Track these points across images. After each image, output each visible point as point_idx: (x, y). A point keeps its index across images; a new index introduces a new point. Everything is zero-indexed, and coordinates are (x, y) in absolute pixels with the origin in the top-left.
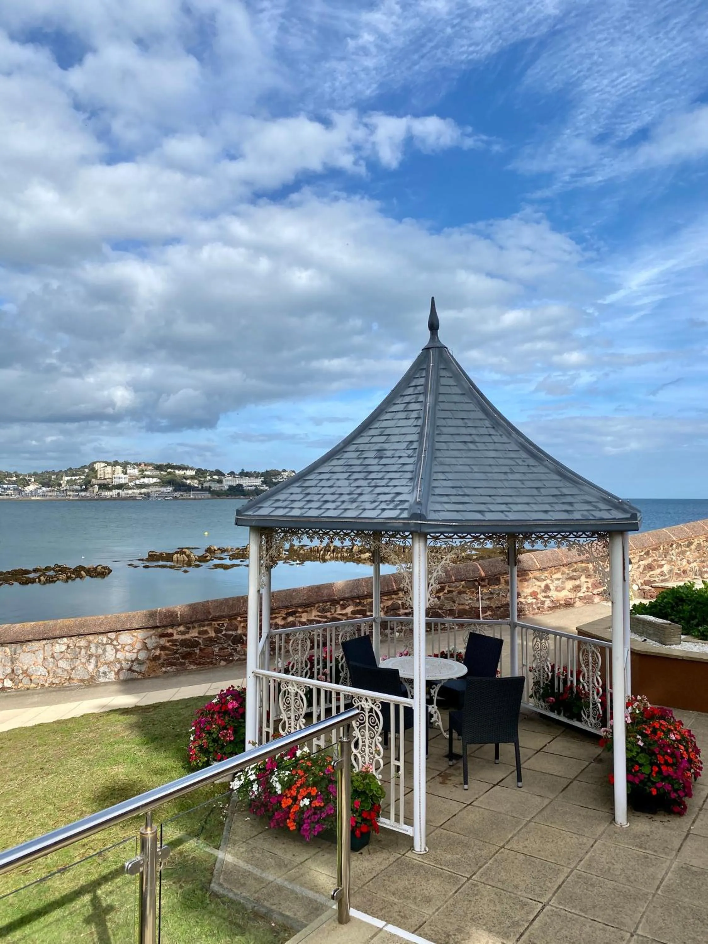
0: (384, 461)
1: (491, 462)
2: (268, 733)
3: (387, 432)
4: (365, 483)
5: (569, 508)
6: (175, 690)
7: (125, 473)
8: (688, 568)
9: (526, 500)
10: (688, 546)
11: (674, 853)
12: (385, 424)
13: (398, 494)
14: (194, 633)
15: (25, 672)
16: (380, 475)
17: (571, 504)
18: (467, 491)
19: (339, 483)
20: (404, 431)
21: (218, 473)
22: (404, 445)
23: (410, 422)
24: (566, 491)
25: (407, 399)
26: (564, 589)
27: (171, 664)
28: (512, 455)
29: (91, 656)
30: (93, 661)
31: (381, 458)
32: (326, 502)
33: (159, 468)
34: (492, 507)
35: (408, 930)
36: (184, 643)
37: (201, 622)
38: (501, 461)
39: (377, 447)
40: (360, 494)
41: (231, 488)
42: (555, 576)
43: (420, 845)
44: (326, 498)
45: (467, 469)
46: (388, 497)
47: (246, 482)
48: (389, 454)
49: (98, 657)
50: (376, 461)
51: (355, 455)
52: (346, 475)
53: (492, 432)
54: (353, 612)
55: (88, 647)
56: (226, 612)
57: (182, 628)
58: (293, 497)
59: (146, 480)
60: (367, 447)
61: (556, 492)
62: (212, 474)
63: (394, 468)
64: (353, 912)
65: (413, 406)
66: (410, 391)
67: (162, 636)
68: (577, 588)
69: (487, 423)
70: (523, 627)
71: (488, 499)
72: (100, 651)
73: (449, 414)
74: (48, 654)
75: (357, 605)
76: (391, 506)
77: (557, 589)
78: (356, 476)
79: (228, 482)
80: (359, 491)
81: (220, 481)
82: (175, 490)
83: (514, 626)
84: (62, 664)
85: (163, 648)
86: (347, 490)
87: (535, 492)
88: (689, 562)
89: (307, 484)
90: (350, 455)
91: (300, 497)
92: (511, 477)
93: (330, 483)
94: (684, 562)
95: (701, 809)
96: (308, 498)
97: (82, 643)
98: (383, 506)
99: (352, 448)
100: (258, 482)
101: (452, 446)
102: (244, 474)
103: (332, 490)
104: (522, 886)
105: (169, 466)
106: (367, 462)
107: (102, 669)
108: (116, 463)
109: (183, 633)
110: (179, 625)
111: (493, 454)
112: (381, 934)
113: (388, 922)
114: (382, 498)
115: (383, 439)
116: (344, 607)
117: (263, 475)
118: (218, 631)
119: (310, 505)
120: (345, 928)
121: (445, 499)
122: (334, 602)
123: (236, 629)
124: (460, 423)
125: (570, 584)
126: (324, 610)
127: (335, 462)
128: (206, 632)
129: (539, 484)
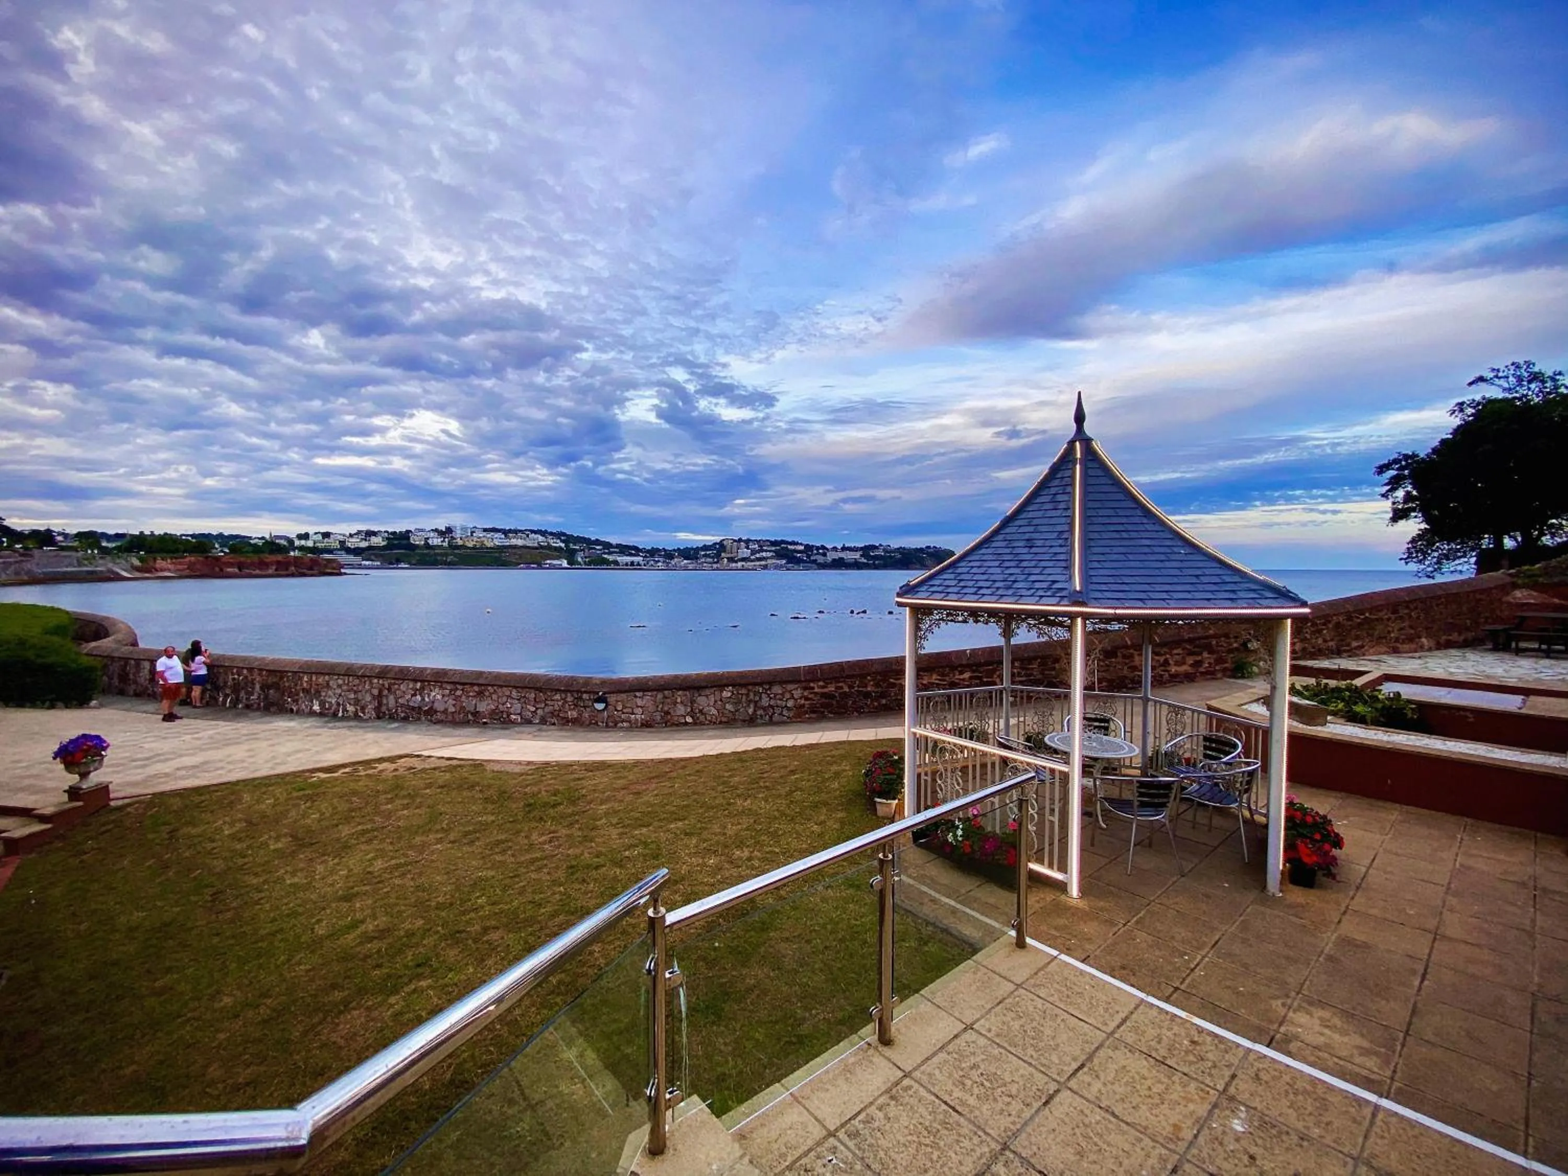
0: (1034, 550)
1: (1146, 550)
2: (926, 781)
3: (1035, 522)
4: (1017, 571)
5: (1232, 596)
6: (820, 734)
7: (747, 548)
8: (1323, 646)
9: (1188, 587)
10: (1324, 624)
11: (1333, 926)
12: (1031, 515)
13: (1054, 582)
14: (831, 688)
15: (701, 711)
16: (1033, 564)
17: (1234, 591)
18: (1126, 580)
19: (991, 571)
20: (1053, 521)
21: (823, 547)
22: (1055, 535)
23: (1058, 513)
24: (1228, 579)
25: (1053, 491)
26: (1184, 663)
27: (814, 712)
28: (1168, 543)
29: (750, 701)
30: (752, 706)
31: (1031, 547)
32: (981, 588)
33: (774, 543)
34: (1152, 595)
35: (1077, 959)
36: (823, 695)
37: (836, 679)
38: (1156, 550)
39: (1027, 536)
40: (1015, 581)
41: (834, 560)
42: (1175, 651)
43: (1074, 891)
44: (980, 584)
45: (1122, 557)
46: (1045, 585)
47: (844, 555)
48: (1039, 543)
49: (756, 702)
50: (1026, 550)
51: (1004, 544)
52: (997, 563)
53: (1145, 521)
54: (971, 678)
55: (747, 695)
56: (857, 672)
57: (821, 683)
58: (947, 583)
59: (764, 554)
60: (1015, 537)
61: (1217, 580)
62: (818, 548)
63: (1047, 557)
64: (1028, 940)
65: (1059, 498)
66: (1056, 482)
67: (805, 689)
68: (1198, 664)
69: (1139, 513)
70: (1156, 702)
71: (1147, 587)
72: (757, 698)
73: (1098, 505)
74: (718, 698)
75: (974, 671)
76: (1049, 593)
77: (1177, 664)
78: (1007, 564)
79: (831, 556)
80: (1012, 578)
81: (824, 555)
82: (788, 563)
83: (1146, 700)
84: (728, 707)
85: (807, 699)
86: (1001, 577)
87: (1194, 580)
88: (1325, 641)
89: (959, 570)
90: (998, 543)
91: (953, 583)
92: (1167, 564)
93: (982, 570)
94: (1320, 641)
95: (1358, 888)
96: (962, 584)
97: (744, 691)
98: (1041, 593)
99: (1000, 537)
100: (857, 556)
101: (1105, 536)
102: (844, 549)
103: (985, 577)
104: (1178, 937)
105: (783, 542)
106: (1016, 551)
107: (759, 713)
108: (740, 540)
109: (823, 687)
110: (819, 680)
111: (1147, 542)
112: (1056, 962)
113: (1061, 952)
114: (1037, 585)
115: (1031, 529)
116: (961, 673)
117: (862, 549)
118: (851, 687)
119: (965, 591)
120: (1022, 953)
121: (1104, 587)
122: (953, 668)
123: (866, 687)
124: (1110, 512)
125: (1190, 660)
126: (943, 675)
127: (983, 551)
128: (842, 688)
129: (1199, 572)
